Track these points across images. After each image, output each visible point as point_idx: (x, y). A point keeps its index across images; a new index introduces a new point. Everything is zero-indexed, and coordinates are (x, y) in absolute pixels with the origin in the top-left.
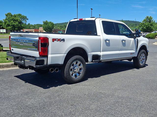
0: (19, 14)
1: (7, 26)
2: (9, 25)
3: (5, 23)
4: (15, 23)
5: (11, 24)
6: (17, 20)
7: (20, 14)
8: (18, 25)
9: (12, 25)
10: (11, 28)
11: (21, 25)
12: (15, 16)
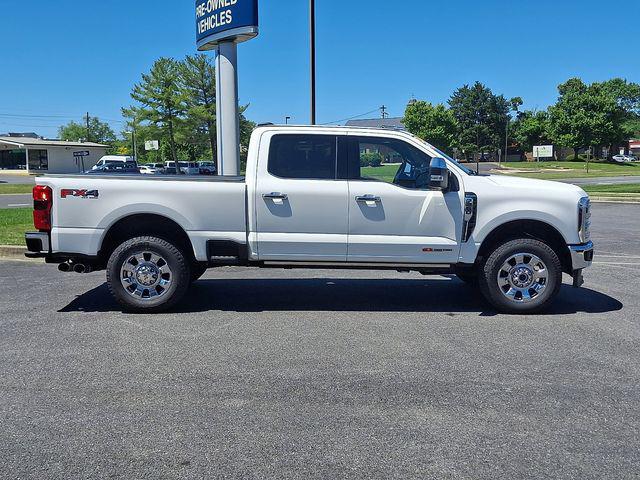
0: (613, 78)
1: (559, 133)
2: (565, 129)
3: (554, 121)
4: (592, 117)
5: (574, 124)
6: (602, 106)
7: (618, 82)
8: (602, 125)
9: (577, 127)
10: (575, 140)
11: (615, 127)
12: (596, 90)
